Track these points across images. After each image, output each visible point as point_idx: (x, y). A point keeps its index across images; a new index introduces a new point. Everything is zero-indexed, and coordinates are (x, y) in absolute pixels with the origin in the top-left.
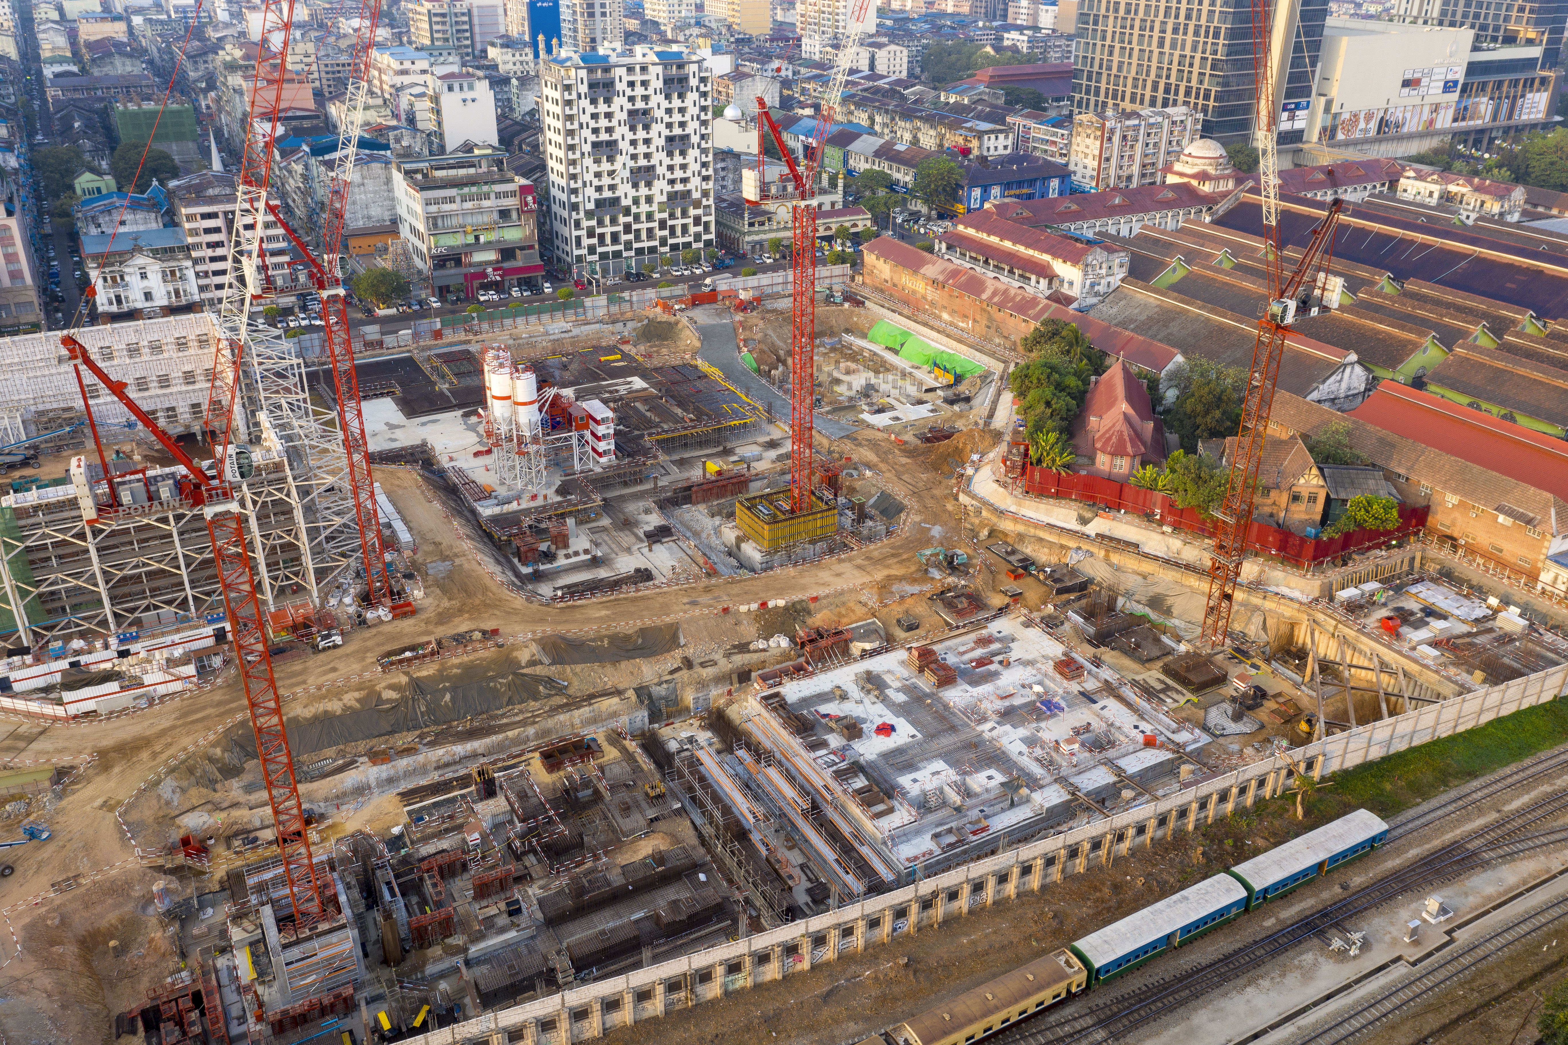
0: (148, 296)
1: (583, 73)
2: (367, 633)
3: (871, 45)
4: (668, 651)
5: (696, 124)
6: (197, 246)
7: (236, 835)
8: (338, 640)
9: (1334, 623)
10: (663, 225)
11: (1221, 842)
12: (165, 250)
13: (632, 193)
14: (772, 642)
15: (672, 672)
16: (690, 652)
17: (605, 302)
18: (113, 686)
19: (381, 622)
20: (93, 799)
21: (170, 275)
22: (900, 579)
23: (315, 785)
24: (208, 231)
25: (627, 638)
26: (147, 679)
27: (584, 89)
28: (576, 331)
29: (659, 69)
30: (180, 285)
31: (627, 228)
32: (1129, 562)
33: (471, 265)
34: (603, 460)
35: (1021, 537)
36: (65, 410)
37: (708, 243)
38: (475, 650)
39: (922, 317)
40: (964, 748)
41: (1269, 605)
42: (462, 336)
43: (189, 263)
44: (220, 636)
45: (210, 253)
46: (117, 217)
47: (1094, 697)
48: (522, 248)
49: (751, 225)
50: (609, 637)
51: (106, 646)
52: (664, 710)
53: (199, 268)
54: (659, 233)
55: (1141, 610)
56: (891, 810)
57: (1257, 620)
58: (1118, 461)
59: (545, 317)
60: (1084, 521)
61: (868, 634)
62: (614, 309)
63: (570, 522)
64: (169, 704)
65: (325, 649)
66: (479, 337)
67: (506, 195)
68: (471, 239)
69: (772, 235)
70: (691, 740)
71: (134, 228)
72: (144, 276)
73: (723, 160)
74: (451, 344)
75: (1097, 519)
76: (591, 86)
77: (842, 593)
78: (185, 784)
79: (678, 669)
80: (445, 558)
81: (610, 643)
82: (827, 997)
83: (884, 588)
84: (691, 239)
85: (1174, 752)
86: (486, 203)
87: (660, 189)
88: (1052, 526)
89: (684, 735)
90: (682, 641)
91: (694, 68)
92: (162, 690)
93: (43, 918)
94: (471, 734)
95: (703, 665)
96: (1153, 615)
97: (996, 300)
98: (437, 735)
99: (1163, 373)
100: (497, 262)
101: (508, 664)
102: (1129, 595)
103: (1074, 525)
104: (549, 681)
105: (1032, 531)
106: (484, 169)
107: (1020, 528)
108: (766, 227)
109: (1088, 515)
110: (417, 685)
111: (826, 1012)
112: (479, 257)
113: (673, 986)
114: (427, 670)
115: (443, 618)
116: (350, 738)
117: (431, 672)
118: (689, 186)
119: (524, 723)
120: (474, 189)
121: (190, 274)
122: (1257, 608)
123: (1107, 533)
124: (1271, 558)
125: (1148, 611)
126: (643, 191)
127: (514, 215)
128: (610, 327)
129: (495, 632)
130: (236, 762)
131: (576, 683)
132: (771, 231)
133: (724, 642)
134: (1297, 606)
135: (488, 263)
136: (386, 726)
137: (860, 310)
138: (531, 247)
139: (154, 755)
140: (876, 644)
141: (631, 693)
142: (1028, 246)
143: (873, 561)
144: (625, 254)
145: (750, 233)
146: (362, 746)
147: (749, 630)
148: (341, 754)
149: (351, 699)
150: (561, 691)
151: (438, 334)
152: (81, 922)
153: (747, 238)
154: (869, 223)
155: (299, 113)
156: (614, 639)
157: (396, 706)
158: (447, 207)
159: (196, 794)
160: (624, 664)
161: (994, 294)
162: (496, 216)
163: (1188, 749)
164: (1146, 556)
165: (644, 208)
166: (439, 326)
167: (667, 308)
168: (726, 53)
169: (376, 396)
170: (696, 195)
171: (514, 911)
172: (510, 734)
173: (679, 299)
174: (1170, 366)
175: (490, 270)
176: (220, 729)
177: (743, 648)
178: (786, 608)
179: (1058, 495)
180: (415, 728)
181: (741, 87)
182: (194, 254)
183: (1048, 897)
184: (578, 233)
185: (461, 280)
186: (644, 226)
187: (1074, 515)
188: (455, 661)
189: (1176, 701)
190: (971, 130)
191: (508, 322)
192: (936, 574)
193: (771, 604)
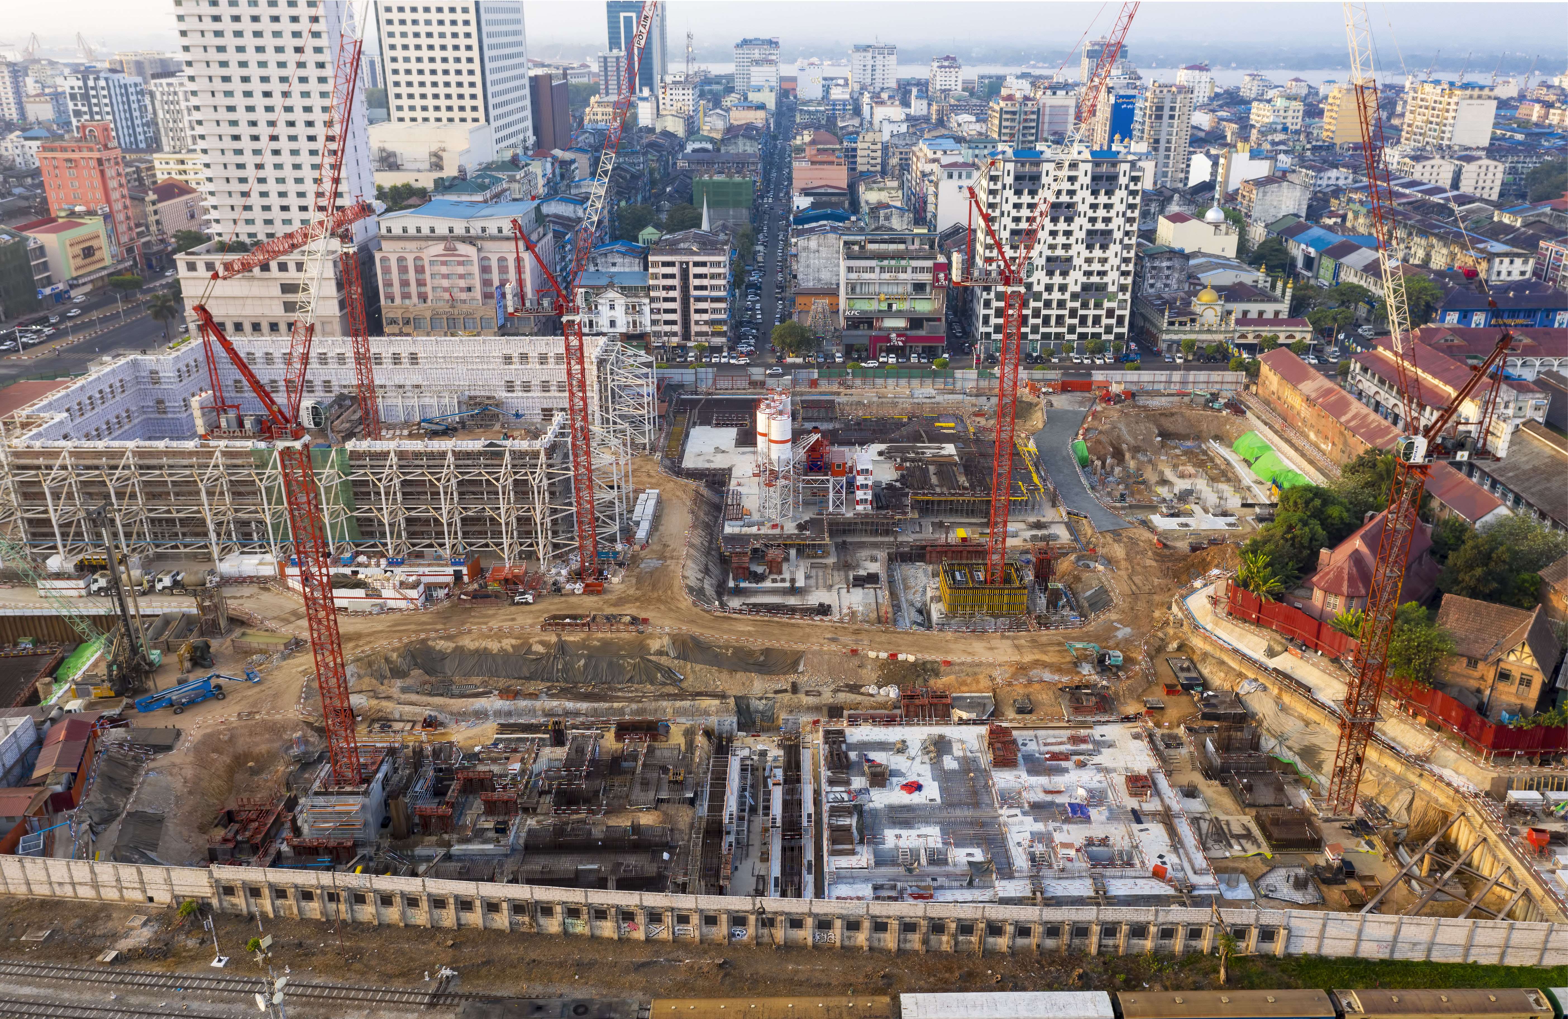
0: (613, 323)
1: (1010, 166)
2: (557, 600)
3: (1460, 158)
4: (785, 674)
5: (1121, 221)
6: (656, 288)
7: (379, 720)
8: (530, 598)
9: (1480, 820)
10: (1073, 313)
11: (1114, 974)
12: (630, 288)
13: (1045, 280)
14: (882, 691)
15: (777, 692)
16: (802, 680)
17: (975, 376)
18: (360, 592)
19: (573, 593)
20: (301, 665)
21: (633, 309)
22: (1045, 665)
23: (452, 701)
24: (665, 276)
25: (751, 653)
26: (385, 593)
27: (1009, 180)
28: (939, 399)
29: (1089, 167)
30: (637, 317)
31: (1036, 313)
32: (1298, 705)
33: (880, 329)
34: (860, 508)
35: (1205, 655)
36: (488, 398)
37: (1119, 336)
38: (618, 631)
39: (1291, 434)
40: (971, 823)
41: (1424, 785)
42: (835, 388)
43: (647, 301)
44: (458, 575)
45: (664, 294)
46: (610, 259)
47: (1143, 818)
48: (929, 320)
49: (1172, 323)
50: (734, 648)
51: (378, 565)
52: (758, 722)
53: (654, 305)
54: (1069, 321)
55: (1288, 756)
56: (853, 853)
57: (1404, 797)
58: (1332, 599)
59: (915, 382)
60: (1271, 653)
61: (971, 705)
62: (984, 384)
63: (793, 552)
64: (392, 617)
65: (518, 604)
66: (849, 391)
67: (922, 269)
68: (884, 307)
69: (1193, 337)
70: (763, 754)
71: (622, 270)
72: (612, 307)
73: (1170, 259)
74: (821, 394)
75: (1286, 654)
76: (1018, 178)
77: (980, 664)
78: (362, 672)
79: (786, 691)
80: (662, 557)
81: (733, 653)
82: (639, 967)
83: (1022, 669)
84: (1102, 330)
85: (1176, 889)
86: (902, 276)
87: (1075, 280)
88: (1236, 651)
89: (760, 747)
90: (801, 669)
91: (1125, 167)
92: (391, 604)
93: (220, 733)
94: (586, 697)
95: (807, 693)
96: (1301, 766)
97: (1352, 424)
98: (562, 690)
99: (1478, 525)
100: (906, 329)
101: (641, 649)
102: (1282, 738)
103: (1259, 655)
104: (669, 673)
105: (1218, 654)
106: (916, 246)
107: (1208, 648)
108: (1188, 328)
109: (1278, 648)
110: (562, 647)
111: (632, 977)
112: (889, 323)
113: (518, 908)
114: (573, 637)
115: (621, 601)
116: (494, 673)
117: (577, 639)
118: (1106, 279)
119: (631, 700)
120: (893, 262)
121: (647, 310)
122: (1411, 786)
123: (1289, 671)
124: (1452, 737)
125: (1297, 759)
126: (1057, 279)
127: (928, 289)
128: (973, 399)
129: (645, 621)
130: (405, 668)
131: (691, 679)
132: (1191, 332)
133: (840, 679)
134: (1451, 792)
135: (894, 329)
136: (526, 672)
137: (1238, 420)
138: (939, 320)
139: (357, 646)
140: (973, 716)
141: (732, 701)
142: (1435, 375)
143: (1035, 644)
144: (1030, 337)
145: (1168, 332)
146: (502, 683)
147: (870, 674)
148: (484, 684)
149: (508, 644)
150: (676, 682)
151: (814, 383)
152: (242, 744)
153: (1165, 337)
154: (1308, 336)
155: (830, 191)
156: (738, 651)
157: (540, 658)
158: (866, 276)
159: (367, 682)
160: (739, 675)
161: (1354, 418)
162: (909, 288)
163: (1196, 893)
164: (1315, 701)
165: (1056, 295)
166: (816, 376)
167: (1035, 390)
168: (1266, 158)
169: (727, 425)
170: (1112, 289)
171: (502, 830)
172: (615, 705)
173: (1048, 382)
174: (1489, 518)
175: (893, 335)
176: (405, 640)
177: (854, 688)
178: (914, 665)
179: (1258, 622)
180: (548, 680)
181: (1265, 193)
182: (652, 294)
183: (899, 961)
184: (987, 312)
185: (866, 341)
186: (1054, 312)
187: (1264, 645)
188: (600, 635)
189: (1244, 850)
190: (1482, 251)
191: (879, 381)
192: (1086, 669)
193: (901, 657)
